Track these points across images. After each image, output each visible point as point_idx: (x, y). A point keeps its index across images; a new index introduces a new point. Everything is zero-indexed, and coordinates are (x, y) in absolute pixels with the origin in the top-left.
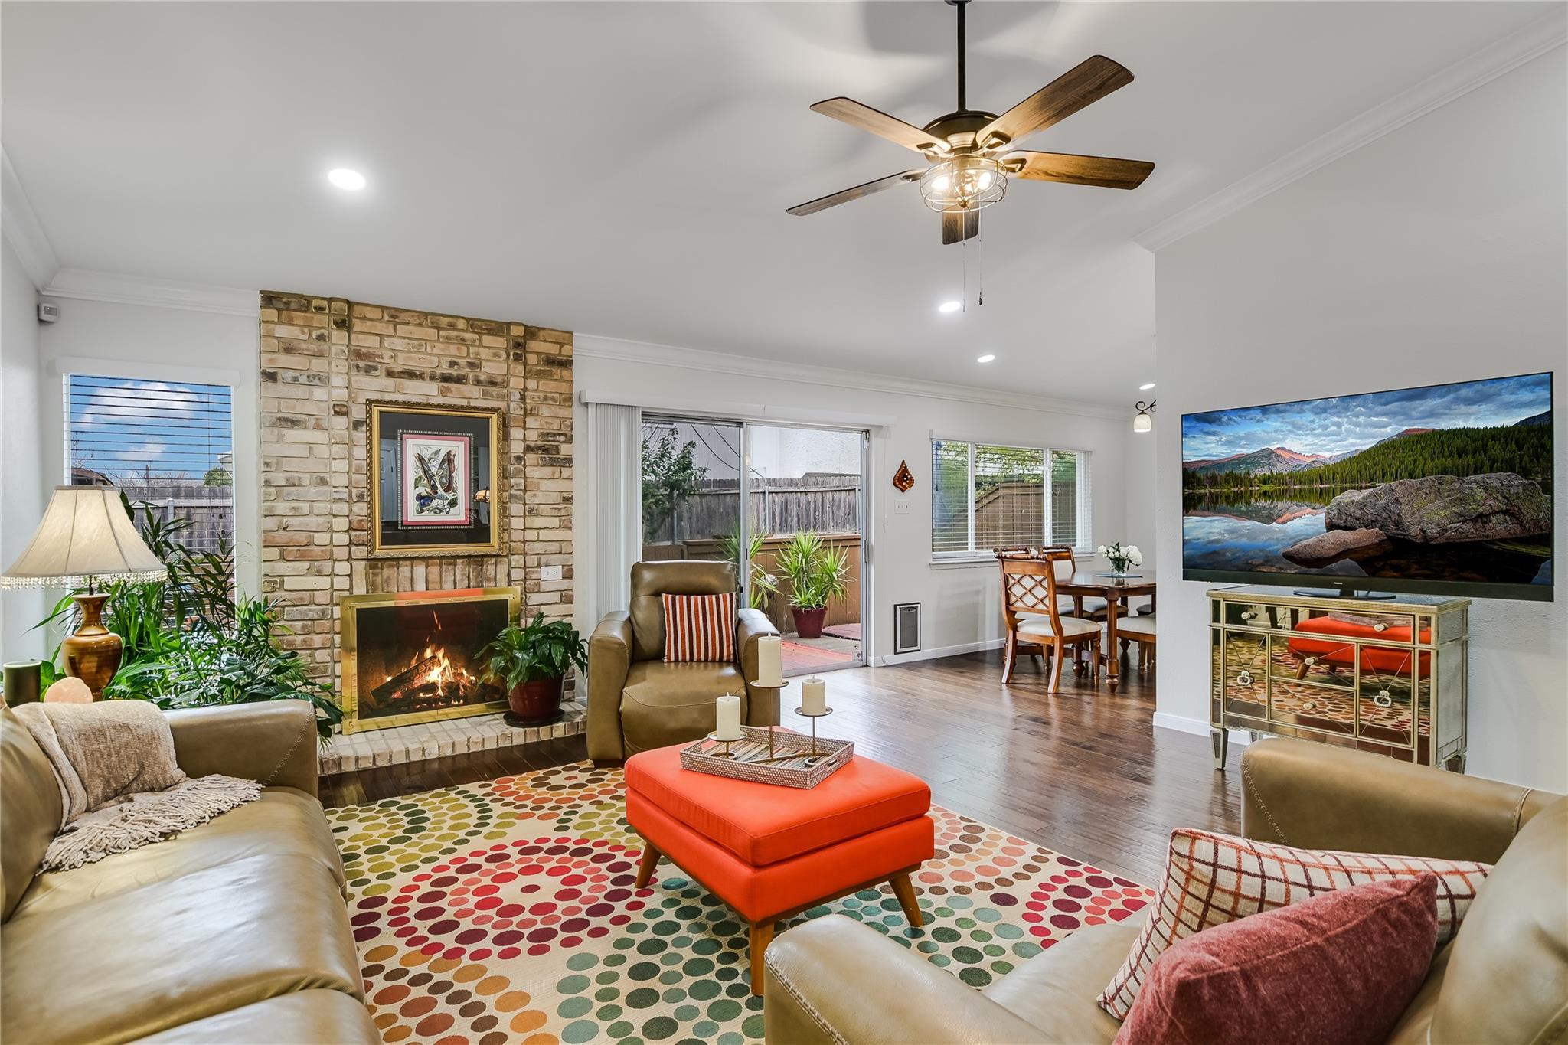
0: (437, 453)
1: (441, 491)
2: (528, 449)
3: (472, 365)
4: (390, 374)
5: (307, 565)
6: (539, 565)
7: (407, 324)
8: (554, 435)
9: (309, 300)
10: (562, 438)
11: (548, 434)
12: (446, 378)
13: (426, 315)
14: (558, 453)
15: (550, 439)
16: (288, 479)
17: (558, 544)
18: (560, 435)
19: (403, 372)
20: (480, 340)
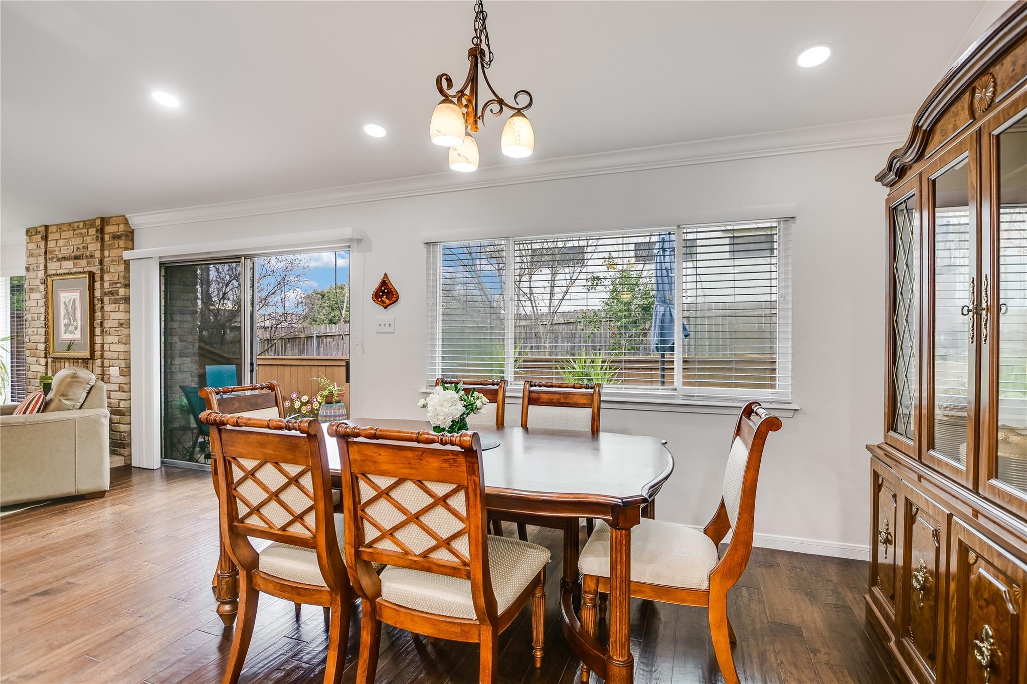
0: (70, 300)
1: (72, 322)
2: (106, 294)
3: (84, 247)
4: (59, 260)
5: (36, 359)
6: (110, 366)
7: (65, 231)
8: (116, 283)
9: (36, 228)
10: (119, 285)
11: (113, 283)
12: (76, 258)
13: (70, 224)
14: (118, 295)
15: (114, 286)
16: (32, 317)
17: (117, 353)
18: (118, 283)
19: (62, 258)
20: (88, 232)
